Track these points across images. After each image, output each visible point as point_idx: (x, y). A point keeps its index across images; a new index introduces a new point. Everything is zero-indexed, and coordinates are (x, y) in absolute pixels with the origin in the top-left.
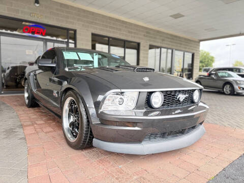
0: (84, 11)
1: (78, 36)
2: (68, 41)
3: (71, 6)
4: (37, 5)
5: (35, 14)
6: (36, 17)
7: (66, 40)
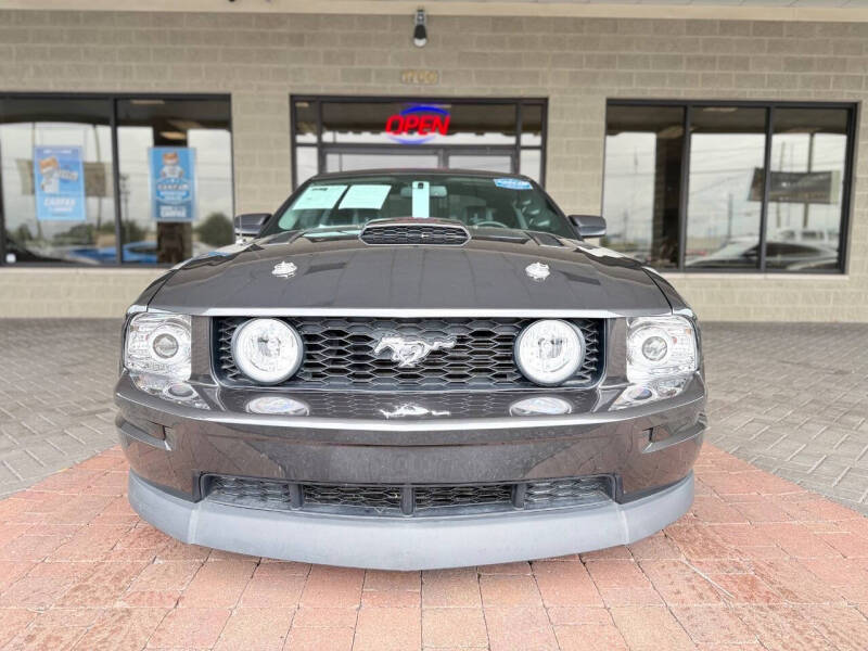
0: (579, 23)
1: (552, 121)
2: (518, 141)
3: (528, 18)
4: (420, 43)
5: (412, 71)
6: (415, 81)
7: (511, 140)
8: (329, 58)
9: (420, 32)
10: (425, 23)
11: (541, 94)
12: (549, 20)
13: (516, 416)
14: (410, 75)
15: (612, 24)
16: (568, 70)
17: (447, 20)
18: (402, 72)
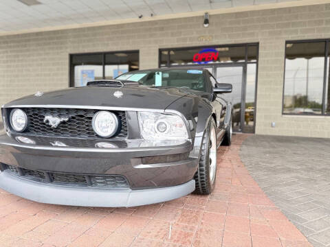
0: (273, 11)
1: (261, 51)
2: (246, 60)
4: (206, 25)
5: (203, 36)
6: (204, 40)
8: (172, 35)
9: (206, 22)
10: (208, 18)
11: (256, 41)
12: (259, 11)
13: (98, 147)
14: (201, 38)
15: (289, 10)
16: (268, 31)
17: (217, 16)
18: (199, 37)
